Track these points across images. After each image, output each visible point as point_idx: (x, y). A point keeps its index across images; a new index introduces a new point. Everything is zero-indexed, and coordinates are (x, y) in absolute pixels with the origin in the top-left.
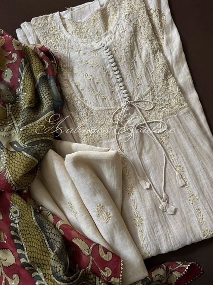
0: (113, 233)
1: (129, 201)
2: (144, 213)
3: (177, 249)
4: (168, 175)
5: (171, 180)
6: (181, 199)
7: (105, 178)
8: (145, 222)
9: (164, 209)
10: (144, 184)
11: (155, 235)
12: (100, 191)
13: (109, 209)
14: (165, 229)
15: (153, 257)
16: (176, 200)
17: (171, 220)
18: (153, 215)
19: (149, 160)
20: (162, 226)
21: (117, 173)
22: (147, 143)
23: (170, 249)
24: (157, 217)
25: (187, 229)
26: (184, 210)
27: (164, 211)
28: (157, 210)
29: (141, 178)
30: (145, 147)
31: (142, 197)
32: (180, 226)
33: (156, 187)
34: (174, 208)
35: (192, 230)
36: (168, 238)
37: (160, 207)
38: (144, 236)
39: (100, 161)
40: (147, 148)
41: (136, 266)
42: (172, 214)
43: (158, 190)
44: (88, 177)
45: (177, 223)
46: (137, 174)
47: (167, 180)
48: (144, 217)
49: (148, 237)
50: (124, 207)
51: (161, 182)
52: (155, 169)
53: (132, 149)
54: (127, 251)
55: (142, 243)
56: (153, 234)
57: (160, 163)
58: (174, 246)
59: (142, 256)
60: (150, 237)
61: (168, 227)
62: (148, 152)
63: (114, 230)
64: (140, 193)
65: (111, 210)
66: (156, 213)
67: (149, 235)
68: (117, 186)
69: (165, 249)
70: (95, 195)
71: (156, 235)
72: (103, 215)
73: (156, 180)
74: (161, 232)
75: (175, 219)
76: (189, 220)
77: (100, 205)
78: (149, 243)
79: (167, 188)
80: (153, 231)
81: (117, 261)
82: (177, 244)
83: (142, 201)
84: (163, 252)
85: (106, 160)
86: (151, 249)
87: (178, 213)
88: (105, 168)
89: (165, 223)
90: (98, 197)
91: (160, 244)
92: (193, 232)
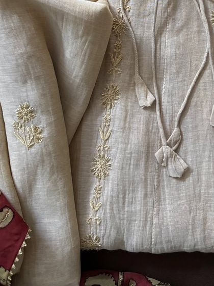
0: (36, 174)
1: (99, 118)
2: (120, 156)
3: (160, 252)
4: (200, 92)
5: (202, 105)
6: (207, 153)
7: (64, 55)
8: (113, 175)
9: (162, 162)
10: (143, 94)
11: (124, 207)
12: (37, 78)
13: (43, 122)
14: (150, 204)
15: (103, 252)
16: (195, 151)
17: (169, 189)
18: (137, 165)
19: (174, 50)
20: (146, 195)
21: (91, 53)
22: (184, 13)
23: (145, 248)
24: (142, 172)
25: (194, 219)
26: (203, 178)
27: (162, 164)
28: (147, 158)
29: (141, 81)
30: (175, 20)
31: (128, 120)
32: (183, 207)
33: (164, 110)
34: (185, 165)
35: (205, 224)
36: (148, 224)
37: (157, 154)
38: (100, 203)
39: (61, 14)
40: (179, 24)
41: (59, 258)
42: (177, 178)
43: (167, 118)
44: (23, 40)
45: (180, 198)
46: (137, 70)
47: (193, 103)
48: (115, 164)
49: (108, 207)
50: (85, 128)
51: (180, 104)
52: (178, 72)
53: (147, 13)
54: (52, 221)
55: (91, 215)
56: (121, 204)
57: (194, 63)
58: (155, 244)
59: (81, 242)
60: (112, 209)
61: (159, 201)
62: (178, 32)
63: (40, 168)
64: (126, 112)
65: (49, 124)
66: (142, 164)
67: (111, 203)
68: (82, 80)
69: (134, 243)
70: (25, 82)
71: (126, 209)
72: (27, 128)
73: (171, 94)
74: (138, 206)
75: (178, 189)
76: (206, 202)
77: (27, 107)
78: (106, 220)
79: (188, 119)
80: (124, 198)
81: (16, 234)
82: (161, 242)
83: (124, 128)
84: (129, 248)
85: (76, 17)
86: (104, 234)
87: (190, 180)
88: (69, 34)
89: (155, 191)
90: (30, 88)
91: (129, 230)
92: (204, 230)
